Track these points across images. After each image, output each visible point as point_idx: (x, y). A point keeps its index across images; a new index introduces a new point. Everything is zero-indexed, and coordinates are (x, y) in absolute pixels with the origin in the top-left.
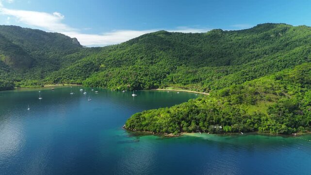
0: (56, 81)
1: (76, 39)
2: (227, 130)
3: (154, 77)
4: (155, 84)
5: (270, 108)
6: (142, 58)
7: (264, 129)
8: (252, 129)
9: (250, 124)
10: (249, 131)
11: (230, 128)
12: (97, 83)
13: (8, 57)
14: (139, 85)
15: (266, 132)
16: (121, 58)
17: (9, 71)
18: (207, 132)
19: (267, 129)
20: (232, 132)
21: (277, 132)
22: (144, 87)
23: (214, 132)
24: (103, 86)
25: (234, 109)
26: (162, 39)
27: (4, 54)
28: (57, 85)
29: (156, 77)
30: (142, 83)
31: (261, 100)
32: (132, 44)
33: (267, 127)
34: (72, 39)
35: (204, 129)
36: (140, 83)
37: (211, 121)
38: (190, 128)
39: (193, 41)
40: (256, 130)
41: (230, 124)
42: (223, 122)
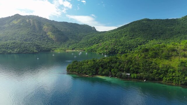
0: (74, 48)
1: (94, 28)
2: (133, 77)
3: (128, 47)
4: (126, 51)
5: (182, 62)
6: (125, 36)
7: (167, 79)
8: (156, 78)
9: (156, 74)
10: (153, 80)
11: (135, 75)
12: (92, 50)
13: (54, 36)
14: (115, 51)
15: (168, 82)
16: (113, 36)
17: (53, 43)
18: (115, 76)
19: (170, 80)
20: (137, 78)
21: (180, 83)
22: (118, 53)
23: (121, 77)
24: (95, 51)
25: (147, 61)
26: (144, 23)
27: (53, 34)
28: (73, 51)
29: (129, 46)
30: (117, 50)
31: (176, 56)
32: (123, 28)
33: (171, 78)
34: (92, 27)
35: (113, 74)
36: (115, 50)
37: (122, 69)
38: (103, 73)
39: (168, 24)
40: (161, 79)
41: (137, 73)
42: (132, 70)
